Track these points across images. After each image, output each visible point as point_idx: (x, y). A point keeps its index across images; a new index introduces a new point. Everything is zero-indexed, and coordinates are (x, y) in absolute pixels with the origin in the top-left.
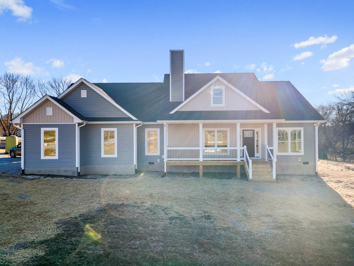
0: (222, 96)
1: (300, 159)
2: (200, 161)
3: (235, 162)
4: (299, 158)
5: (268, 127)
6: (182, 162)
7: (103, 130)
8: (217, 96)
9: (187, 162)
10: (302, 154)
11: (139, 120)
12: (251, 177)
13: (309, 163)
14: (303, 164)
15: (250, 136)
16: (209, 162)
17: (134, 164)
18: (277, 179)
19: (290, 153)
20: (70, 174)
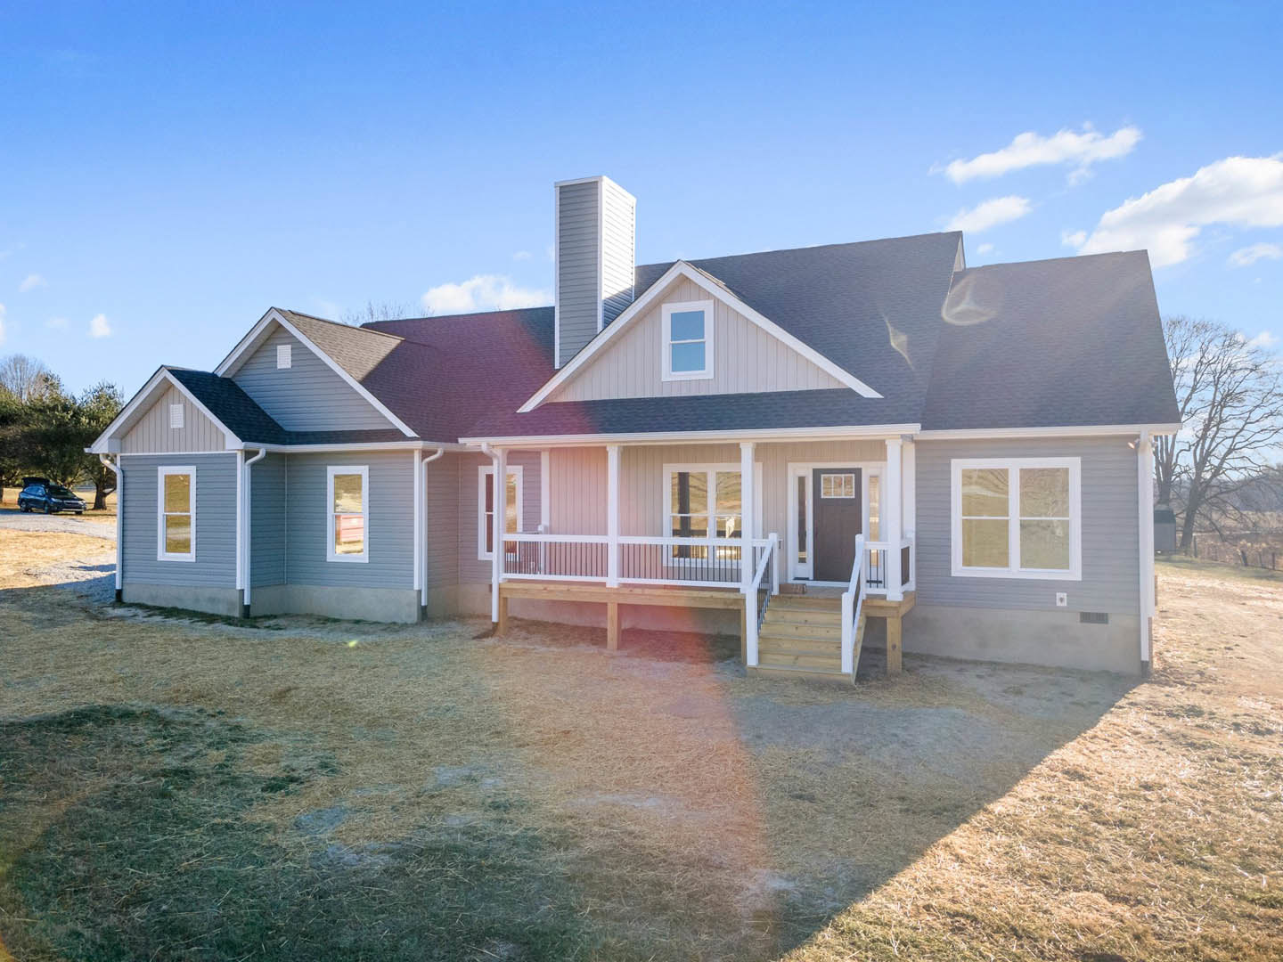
0: (703, 338)
1: (1062, 600)
2: (608, 586)
3: (732, 596)
4: (1059, 595)
5: (917, 458)
6: (574, 588)
7: (332, 471)
8: (685, 339)
9: (564, 588)
10: (1074, 573)
11: (423, 439)
12: (752, 659)
13: (1112, 619)
14: (1082, 621)
15: (846, 495)
16: (638, 591)
17: (416, 587)
18: (861, 675)
19: (1015, 570)
20: (222, 610)
